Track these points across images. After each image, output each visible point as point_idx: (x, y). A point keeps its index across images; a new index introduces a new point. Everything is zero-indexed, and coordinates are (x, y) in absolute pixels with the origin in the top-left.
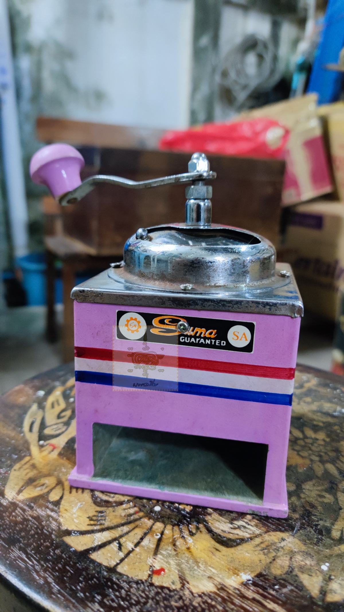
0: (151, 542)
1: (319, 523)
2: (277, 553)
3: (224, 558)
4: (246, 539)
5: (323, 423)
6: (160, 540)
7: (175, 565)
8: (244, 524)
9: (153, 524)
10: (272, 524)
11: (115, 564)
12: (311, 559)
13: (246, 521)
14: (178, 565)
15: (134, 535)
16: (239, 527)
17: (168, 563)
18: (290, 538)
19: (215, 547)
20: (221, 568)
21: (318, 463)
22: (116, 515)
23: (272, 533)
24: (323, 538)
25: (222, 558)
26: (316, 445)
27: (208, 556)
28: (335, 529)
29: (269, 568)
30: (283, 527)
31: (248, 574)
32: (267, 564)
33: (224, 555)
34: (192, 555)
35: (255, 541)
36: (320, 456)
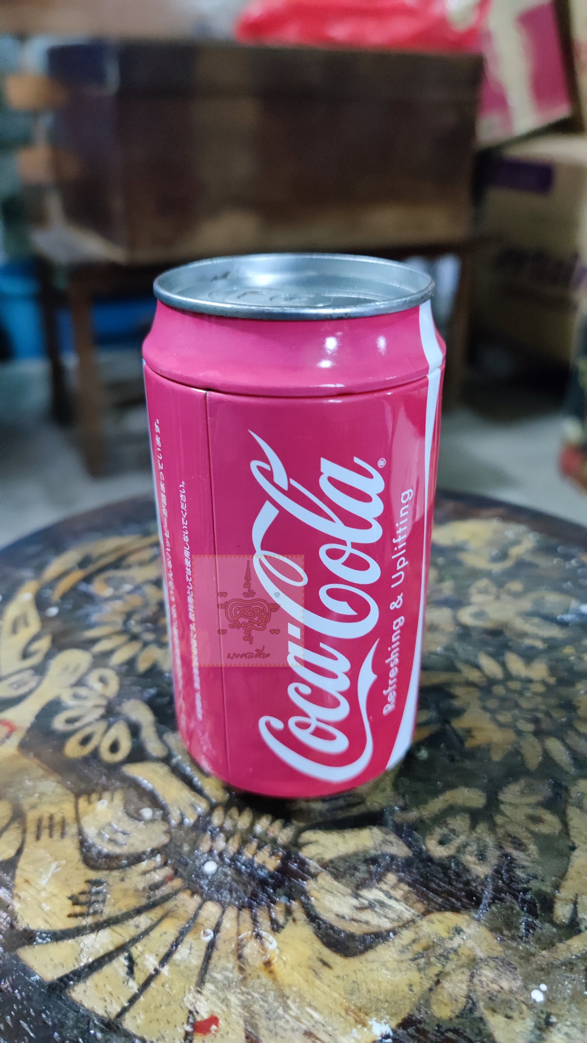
0: (193, 951)
1: (530, 886)
2: (444, 966)
3: (339, 983)
4: (385, 933)
5: (545, 640)
6: (211, 946)
7: (238, 1006)
8: (381, 896)
9: (200, 907)
10: (436, 892)
11: (119, 1010)
12: (512, 976)
13: (385, 887)
14: (245, 1006)
15: (161, 936)
16: (371, 906)
17: (225, 1001)
18: (472, 926)
19: (321, 957)
20: (331, 1008)
21: (532, 739)
22: (126, 890)
23: (436, 916)
24: (537, 922)
25: (334, 984)
26: (528, 694)
27: (307, 981)
28: (561, 900)
29: (427, 1003)
30: (458, 899)
31: (385, 1020)
32: (422, 997)
33: (338, 977)
34: (275, 980)
35: (401, 939)
36: (536, 721)
